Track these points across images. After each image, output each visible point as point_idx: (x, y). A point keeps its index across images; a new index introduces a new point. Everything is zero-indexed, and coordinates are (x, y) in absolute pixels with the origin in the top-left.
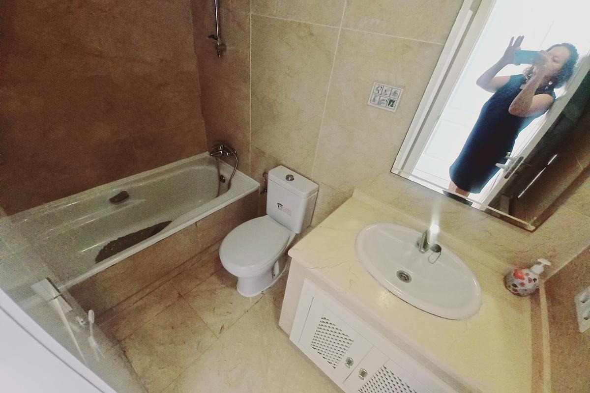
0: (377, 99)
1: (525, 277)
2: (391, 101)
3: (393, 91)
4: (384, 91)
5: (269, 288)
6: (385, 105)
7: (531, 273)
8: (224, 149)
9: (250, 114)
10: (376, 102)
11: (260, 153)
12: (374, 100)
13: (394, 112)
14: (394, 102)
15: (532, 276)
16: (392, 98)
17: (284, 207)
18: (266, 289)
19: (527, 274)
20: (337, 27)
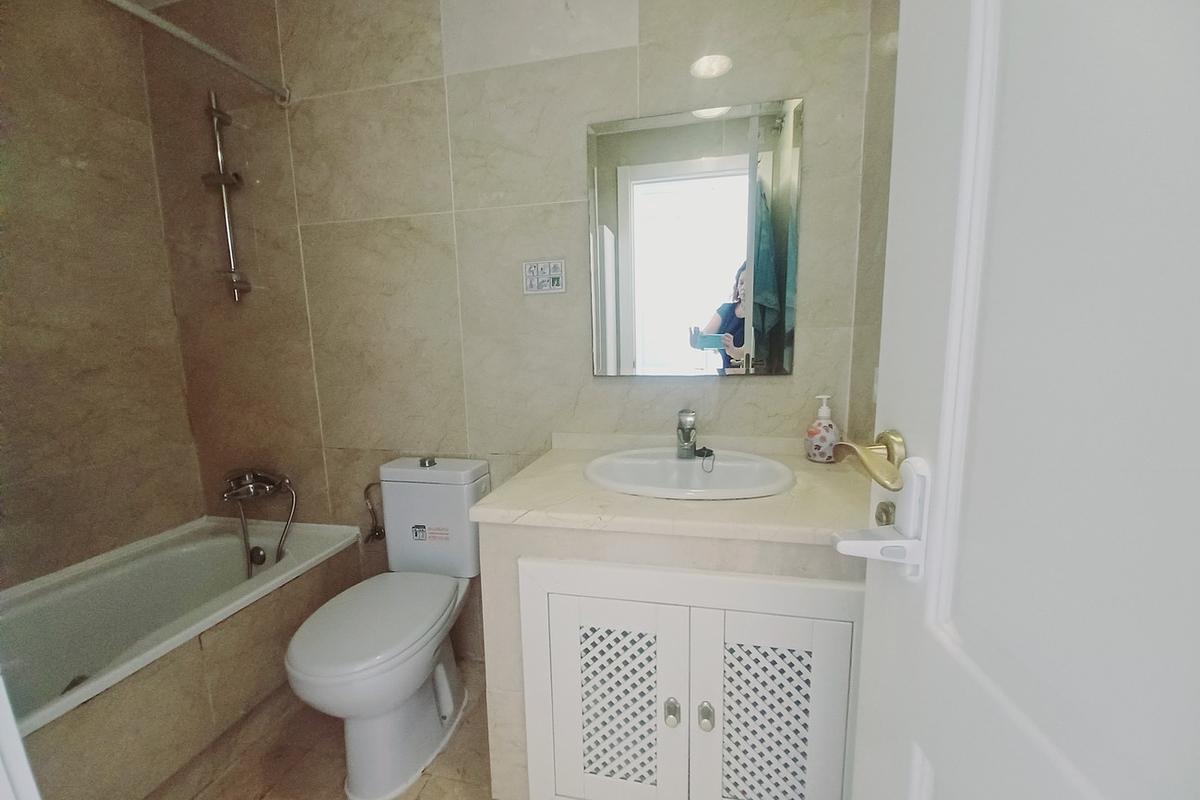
0: (535, 283)
1: (820, 428)
2: (554, 279)
3: (552, 266)
4: (540, 269)
5: (439, 755)
6: (548, 287)
7: (822, 421)
8: (259, 481)
9: (316, 385)
10: (535, 287)
11: (351, 455)
12: (531, 286)
13: (563, 290)
14: (558, 278)
15: (825, 423)
16: (554, 274)
17: (430, 529)
18: (430, 760)
19: (820, 424)
20: (448, 212)
